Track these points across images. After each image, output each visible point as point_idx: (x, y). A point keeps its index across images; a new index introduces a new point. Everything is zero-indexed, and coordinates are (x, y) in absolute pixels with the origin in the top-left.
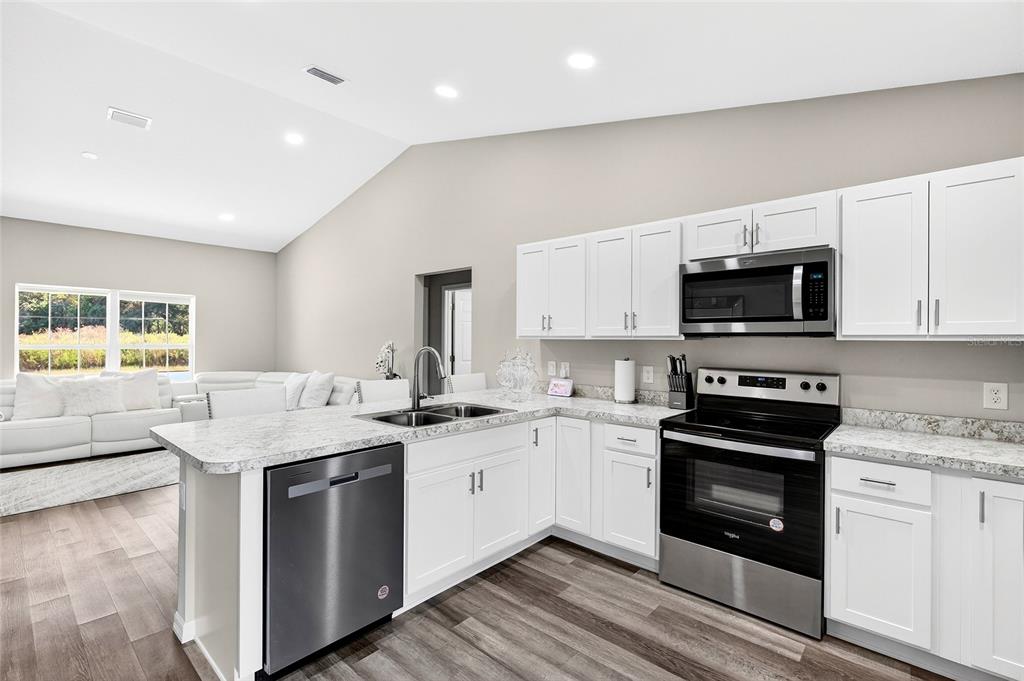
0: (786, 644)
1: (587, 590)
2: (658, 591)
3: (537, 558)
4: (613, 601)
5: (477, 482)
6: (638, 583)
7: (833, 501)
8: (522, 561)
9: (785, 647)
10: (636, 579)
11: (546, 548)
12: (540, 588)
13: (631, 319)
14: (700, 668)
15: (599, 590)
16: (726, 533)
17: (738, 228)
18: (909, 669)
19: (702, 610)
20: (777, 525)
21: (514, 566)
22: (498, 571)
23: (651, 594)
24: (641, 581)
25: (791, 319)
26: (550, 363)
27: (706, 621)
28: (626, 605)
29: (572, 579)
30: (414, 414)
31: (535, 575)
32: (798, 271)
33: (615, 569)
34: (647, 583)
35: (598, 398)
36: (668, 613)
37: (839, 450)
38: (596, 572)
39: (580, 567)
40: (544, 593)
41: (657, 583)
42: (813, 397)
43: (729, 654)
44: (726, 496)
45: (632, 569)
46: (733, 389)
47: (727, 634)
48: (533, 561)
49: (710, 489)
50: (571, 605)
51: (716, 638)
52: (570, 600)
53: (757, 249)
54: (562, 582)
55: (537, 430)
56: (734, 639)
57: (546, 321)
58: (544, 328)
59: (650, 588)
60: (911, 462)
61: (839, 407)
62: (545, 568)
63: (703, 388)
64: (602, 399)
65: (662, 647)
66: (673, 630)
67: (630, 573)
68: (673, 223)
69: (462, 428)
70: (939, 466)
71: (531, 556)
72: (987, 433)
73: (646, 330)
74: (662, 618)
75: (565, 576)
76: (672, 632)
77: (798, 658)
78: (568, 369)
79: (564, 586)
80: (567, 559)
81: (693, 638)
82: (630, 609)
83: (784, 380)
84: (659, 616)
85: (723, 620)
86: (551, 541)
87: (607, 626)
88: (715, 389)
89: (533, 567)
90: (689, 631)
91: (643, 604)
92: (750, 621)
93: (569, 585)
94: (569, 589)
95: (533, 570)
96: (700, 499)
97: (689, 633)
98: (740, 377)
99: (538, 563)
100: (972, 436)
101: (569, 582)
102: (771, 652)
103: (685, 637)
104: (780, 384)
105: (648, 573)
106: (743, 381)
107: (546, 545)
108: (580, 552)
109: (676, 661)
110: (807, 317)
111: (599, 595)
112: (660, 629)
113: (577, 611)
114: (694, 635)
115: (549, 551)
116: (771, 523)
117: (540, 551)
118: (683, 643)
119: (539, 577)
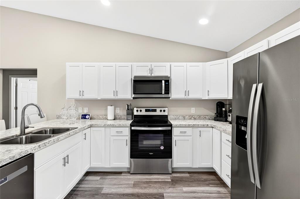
0: (166, 178)
1: (110, 186)
2: (131, 177)
3: (86, 182)
4: (120, 186)
5: (66, 161)
6: (125, 177)
7: (174, 138)
8: (80, 186)
9: (166, 179)
10: (123, 176)
11: (87, 177)
12: (93, 193)
13: (116, 93)
14: (154, 195)
15: (115, 184)
16: (150, 153)
17: (148, 68)
18: (187, 173)
19: (145, 178)
20: (162, 148)
21: (78, 189)
22: (72, 194)
23: (129, 179)
24: (125, 176)
25: (161, 94)
26: (79, 108)
27: (148, 180)
28: (125, 186)
29: (103, 184)
30: (24, 137)
31: (89, 189)
32: (163, 82)
33: (115, 175)
34: (127, 176)
35: (100, 119)
36: (137, 182)
37: (175, 126)
38: (109, 179)
39: (103, 179)
40: (96, 194)
41: (129, 175)
42: (162, 113)
43: (157, 187)
44: (147, 143)
45: (120, 173)
46: (144, 113)
47: (154, 182)
48: (85, 184)
49: (143, 142)
50: (108, 194)
51: (152, 184)
52: (107, 192)
53: (153, 75)
54: (101, 187)
55: (85, 134)
56: (156, 182)
57: (81, 93)
58: (80, 95)
59: (129, 177)
60: (189, 126)
61: (167, 115)
62: (91, 185)
63: (135, 113)
64: (102, 119)
65: (142, 194)
66: (141, 187)
67: (120, 175)
68: (129, 64)
69: (60, 139)
70: (193, 126)
71: (83, 182)
72: (192, 118)
73: (121, 96)
74: (137, 185)
75: (100, 184)
76: (141, 188)
77: (170, 180)
78: (87, 110)
79: (101, 189)
80: (98, 178)
81: (147, 187)
82: (127, 186)
83: (156, 109)
84: (135, 185)
85: (151, 178)
86: (88, 174)
87: (123, 196)
88: (139, 113)
89: (86, 186)
90: (145, 185)
91: (129, 183)
92: (157, 176)
93: (104, 187)
94: (104, 189)
95: (86, 187)
96: (140, 146)
97: (145, 186)
98: (145, 109)
99: (87, 184)
100: (190, 119)
101: (103, 186)
102: (165, 182)
103: (145, 188)
104: (155, 111)
105: (125, 172)
106: (146, 111)
107: (87, 176)
108: (101, 174)
109: (147, 196)
110: (165, 93)
111: (115, 186)
112: (138, 189)
113: (111, 196)
114: (147, 186)
115: (89, 178)
116: (161, 148)
117: (86, 179)
118: (146, 190)
119: (91, 189)
